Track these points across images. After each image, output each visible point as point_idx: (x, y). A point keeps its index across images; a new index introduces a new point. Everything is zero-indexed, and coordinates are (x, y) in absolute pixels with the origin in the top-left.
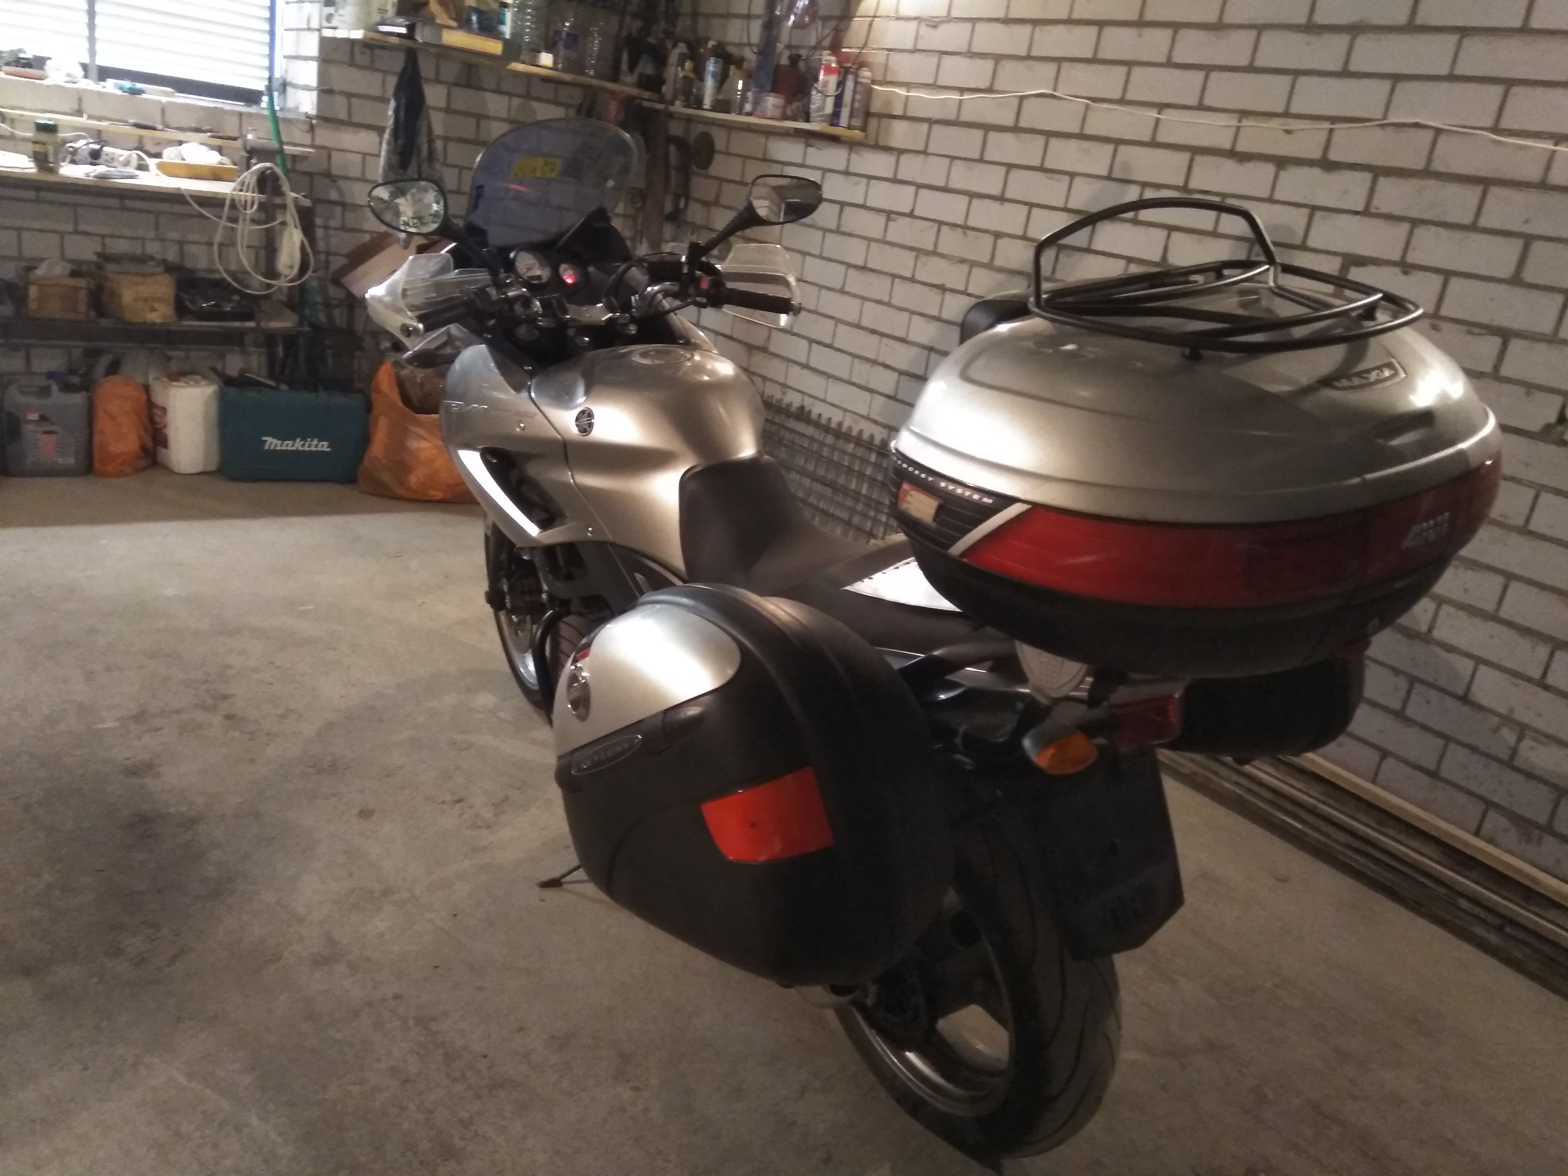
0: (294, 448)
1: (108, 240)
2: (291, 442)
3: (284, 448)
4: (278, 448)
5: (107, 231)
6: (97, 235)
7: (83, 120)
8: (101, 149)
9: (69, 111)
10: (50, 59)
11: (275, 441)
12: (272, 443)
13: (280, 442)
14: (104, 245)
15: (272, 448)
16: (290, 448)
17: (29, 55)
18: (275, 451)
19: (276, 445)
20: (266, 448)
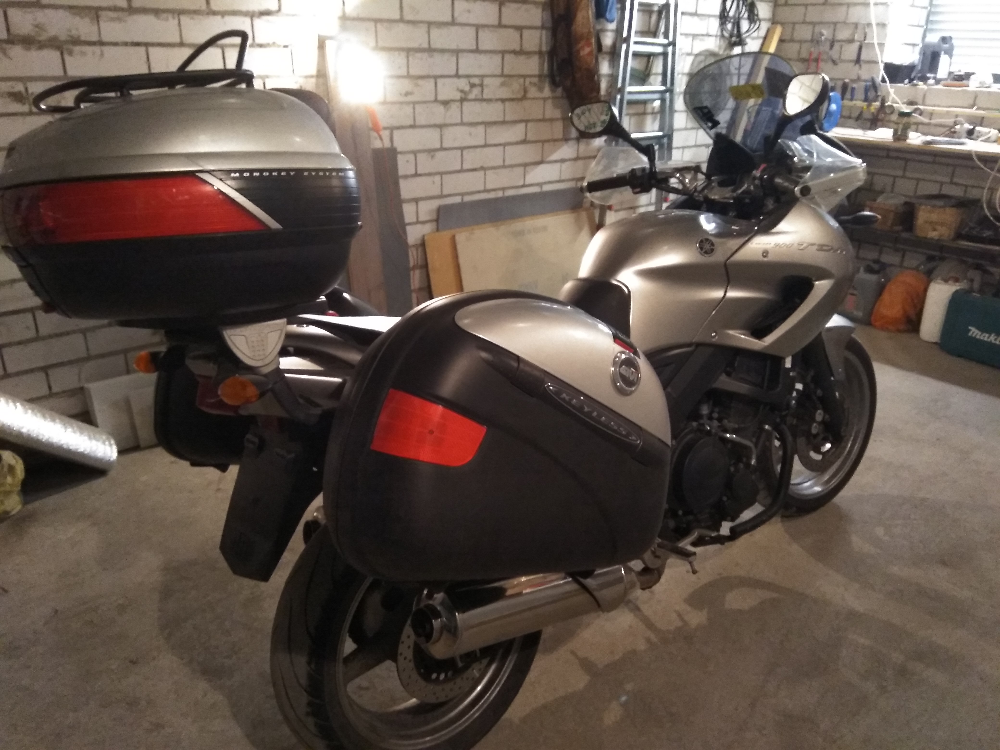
0: (989, 340)
1: (969, 188)
2: (987, 335)
3: (982, 338)
4: (978, 337)
5: (969, 182)
6: (962, 185)
7: (973, 111)
8: (974, 128)
9: (966, 105)
10: (973, 74)
11: (977, 331)
12: (974, 332)
13: (980, 333)
14: (965, 192)
15: (974, 335)
16: (986, 339)
17: (962, 73)
18: (974, 338)
19: (977, 334)
20: (970, 334)
